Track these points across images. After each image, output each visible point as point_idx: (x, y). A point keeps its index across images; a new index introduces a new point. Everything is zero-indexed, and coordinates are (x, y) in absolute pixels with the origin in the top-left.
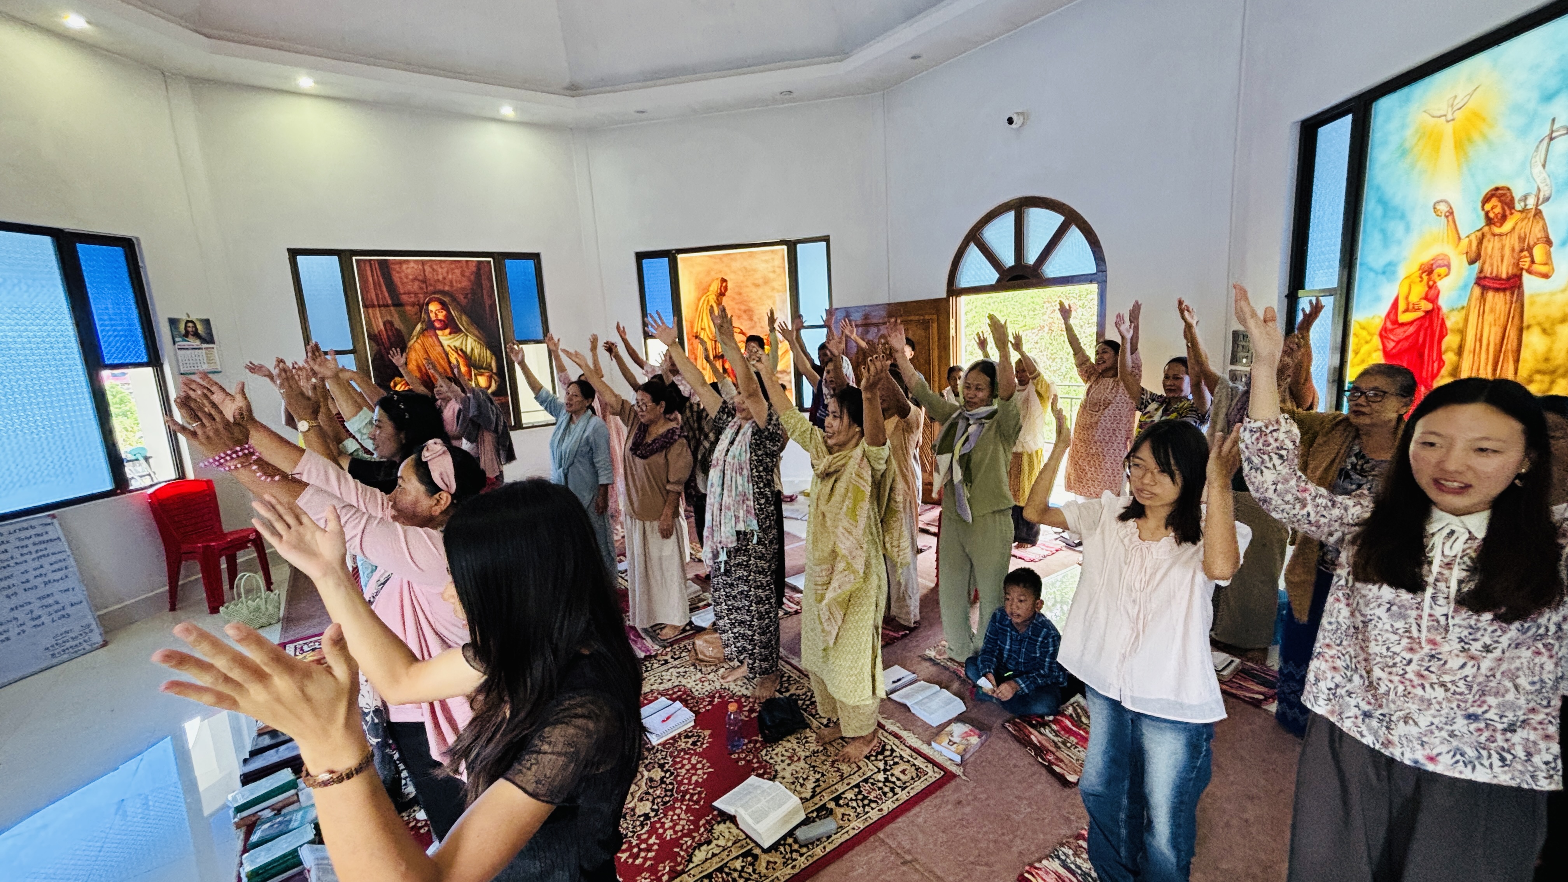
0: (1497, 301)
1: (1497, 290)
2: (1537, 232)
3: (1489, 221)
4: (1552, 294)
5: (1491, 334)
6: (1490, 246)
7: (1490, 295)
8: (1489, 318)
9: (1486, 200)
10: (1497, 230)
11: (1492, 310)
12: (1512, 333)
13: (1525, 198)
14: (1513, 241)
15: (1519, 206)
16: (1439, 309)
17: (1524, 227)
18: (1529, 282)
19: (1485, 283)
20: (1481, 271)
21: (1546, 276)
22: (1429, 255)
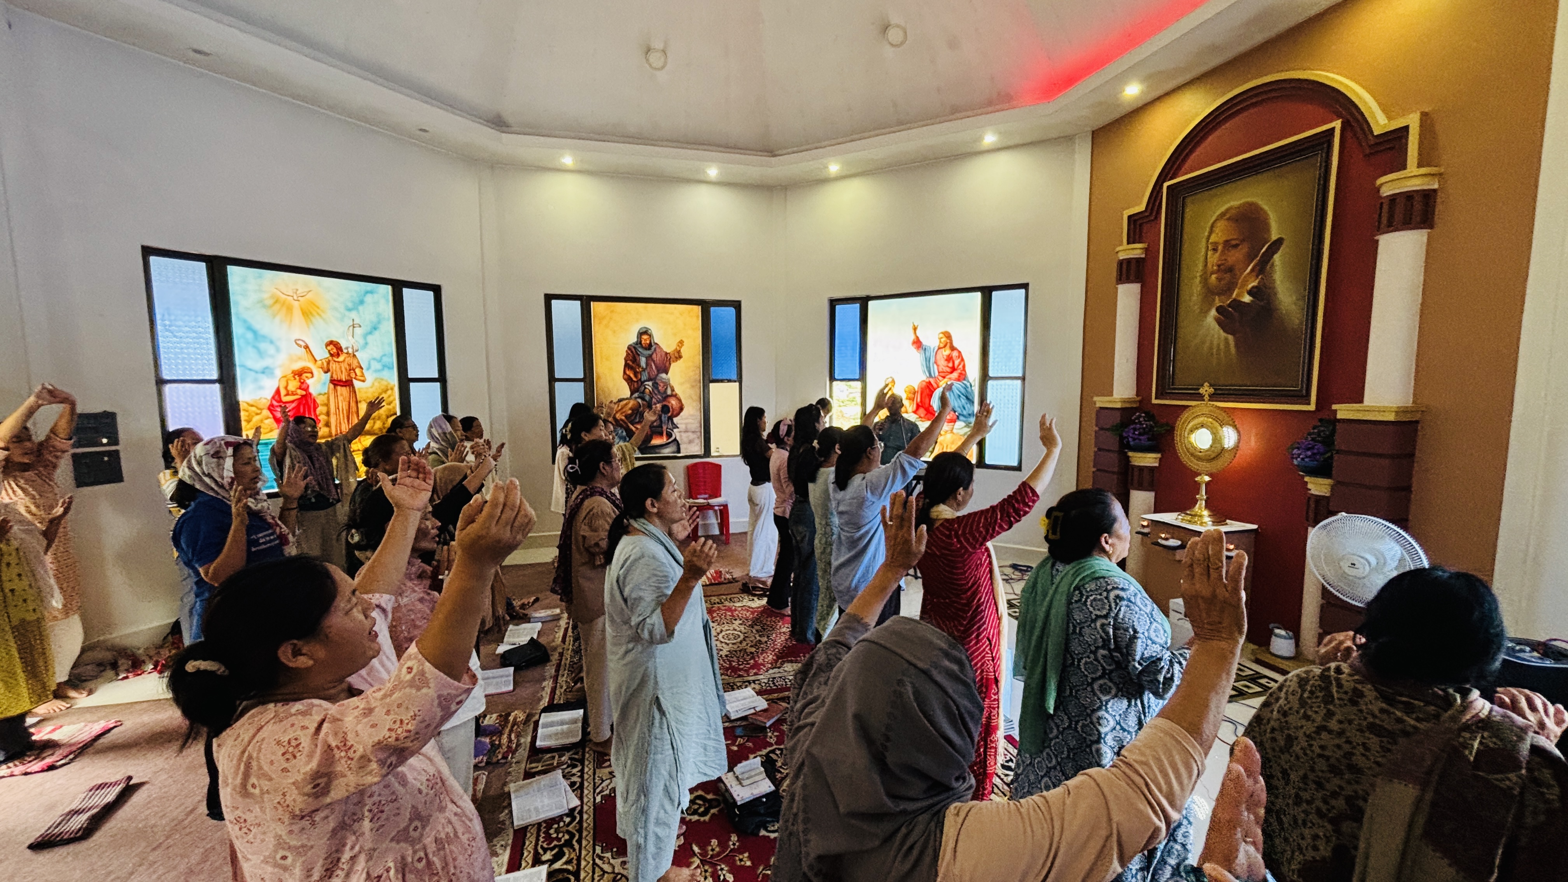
0: (343, 391)
1: (342, 386)
2: (355, 364)
3: (332, 355)
4: (367, 388)
5: (343, 405)
6: (333, 366)
7: (339, 388)
8: (340, 398)
9: (327, 345)
10: (336, 359)
11: (342, 395)
12: (353, 404)
13: (347, 348)
14: (344, 366)
15: (345, 351)
16: (310, 394)
17: (349, 360)
18: (356, 383)
19: (335, 383)
20: (332, 377)
21: (363, 381)
22: (298, 366)
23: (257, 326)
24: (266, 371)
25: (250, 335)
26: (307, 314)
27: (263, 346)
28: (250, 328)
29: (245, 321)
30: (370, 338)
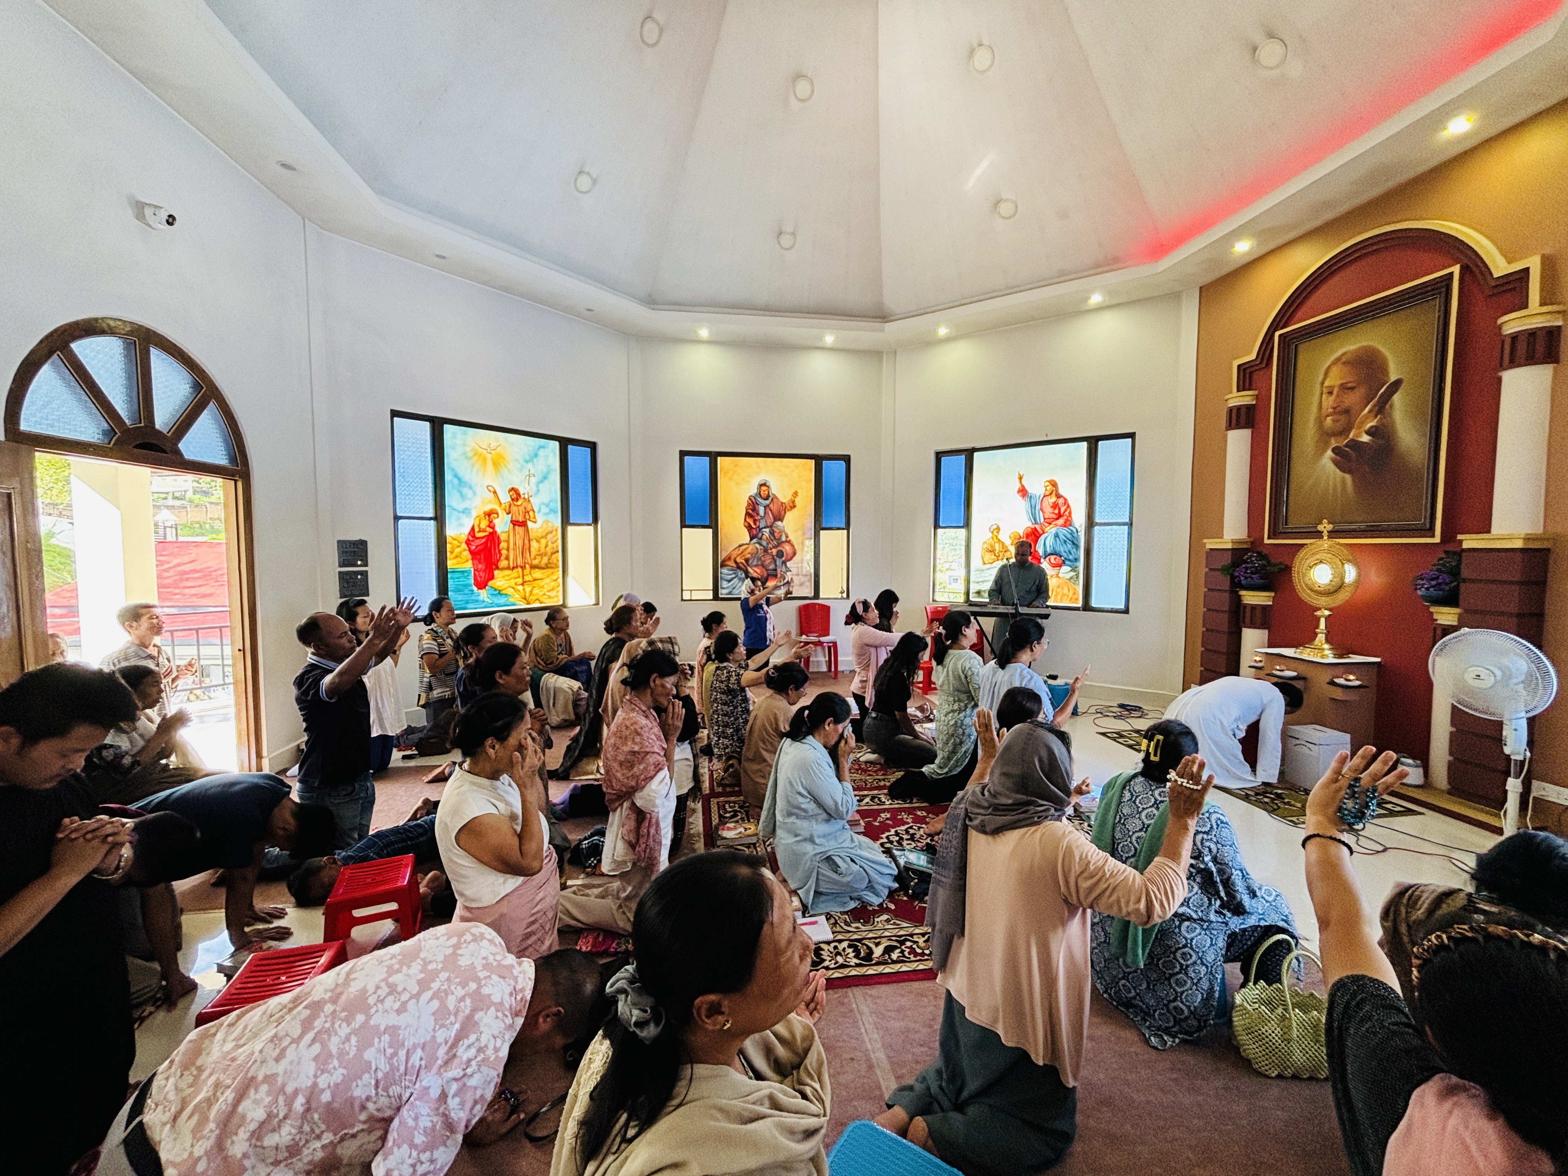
0: (520, 530)
1: (519, 526)
3: (513, 500)
7: (517, 527)
8: (517, 536)
9: (510, 491)
10: (516, 503)
11: (519, 533)
13: (524, 494)
15: (522, 496)
16: (496, 532)
17: (525, 504)
20: (512, 518)
21: (535, 522)
22: (487, 508)
23: (461, 474)
24: (466, 511)
25: (456, 481)
26: (496, 465)
27: (465, 490)
28: (456, 476)
29: (453, 470)
30: (541, 485)
